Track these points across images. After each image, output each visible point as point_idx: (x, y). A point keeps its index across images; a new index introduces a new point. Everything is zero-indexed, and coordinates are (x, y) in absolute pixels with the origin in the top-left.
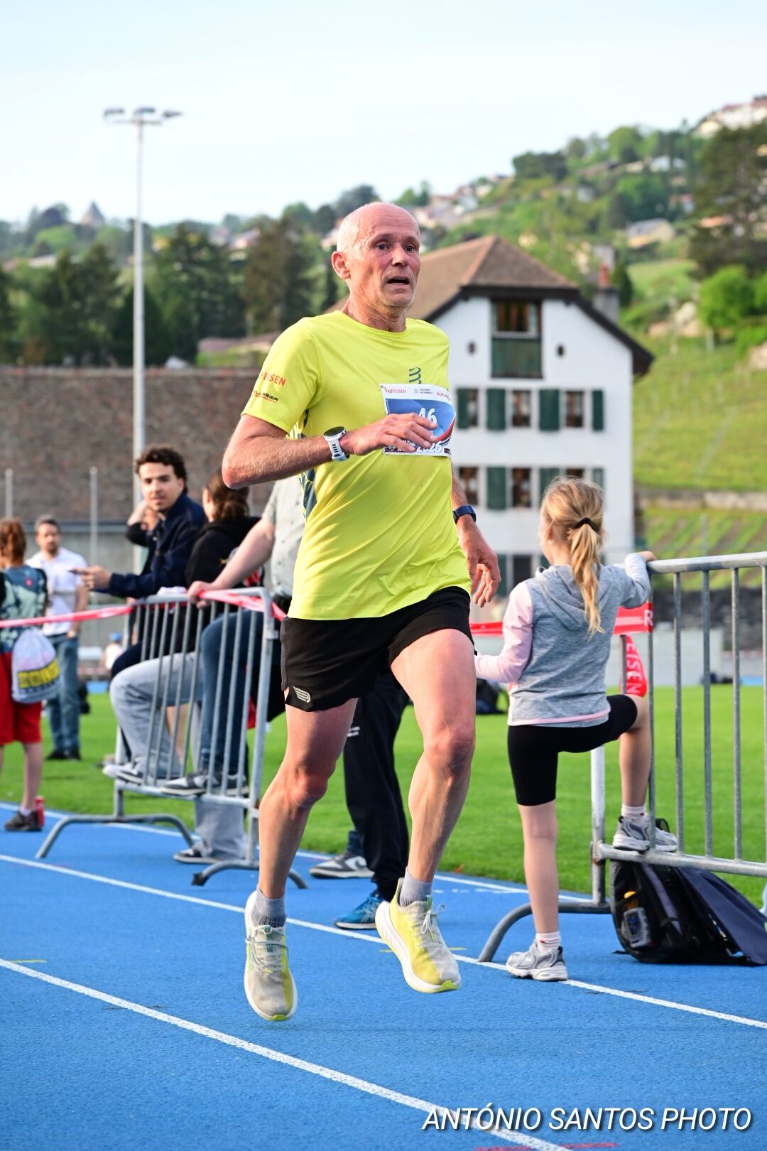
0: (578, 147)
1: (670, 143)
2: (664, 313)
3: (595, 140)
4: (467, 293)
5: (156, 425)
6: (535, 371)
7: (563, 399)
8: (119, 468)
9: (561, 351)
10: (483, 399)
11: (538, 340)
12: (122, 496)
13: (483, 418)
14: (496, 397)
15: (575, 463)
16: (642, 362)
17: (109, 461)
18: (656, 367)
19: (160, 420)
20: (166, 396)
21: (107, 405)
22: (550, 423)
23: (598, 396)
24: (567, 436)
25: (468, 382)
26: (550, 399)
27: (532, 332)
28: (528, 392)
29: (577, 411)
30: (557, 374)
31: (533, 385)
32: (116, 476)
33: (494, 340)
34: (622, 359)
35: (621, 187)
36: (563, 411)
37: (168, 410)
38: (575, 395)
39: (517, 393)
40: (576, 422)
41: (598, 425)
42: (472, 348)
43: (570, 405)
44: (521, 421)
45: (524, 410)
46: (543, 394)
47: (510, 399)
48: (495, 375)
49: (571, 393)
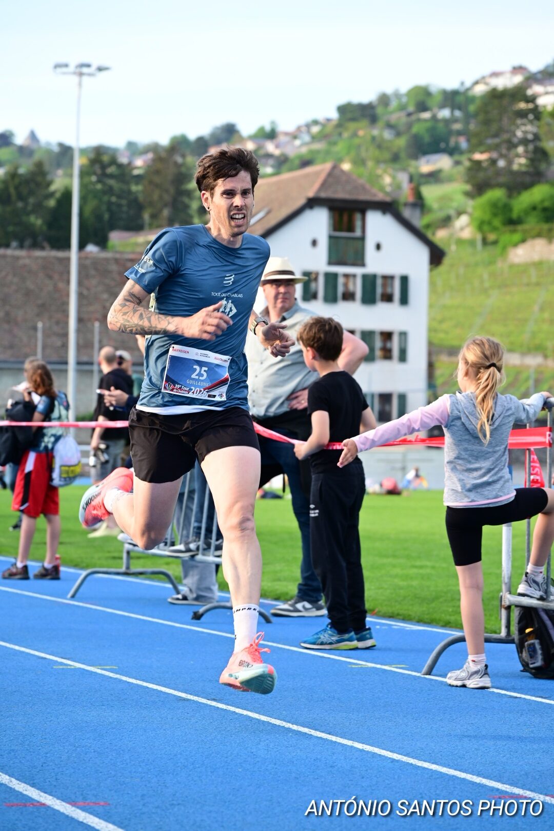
0: (384, 99)
1: (452, 98)
2: (446, 221)
3: (397, 95)
4: (312, 203)
5: (85, 292)
6: (359, 260)
7: (379, 282)
8: (57, 323)
9: (378, 247)
10: (321, 280)
11: (362, 239)
12: (59, 343)
13: (321, 293)
14: (331, 278)
15: (387, 327)
16: (437, 256)
17: (50, 318)
18: (446, 261)
19: (88, 289)
20: (93, 272)
21: (50, 277)
22: (369, 299)
23: (404, 280)
24: (382, 308)
25: (311, 267)
26: (369, 281)
27: (358, 233)
28: (354, 276)
29: (389, 290)
30: (375, 264)
31: (358, 271)
32: (56, 329)
33: (331, 237)
34: (422, 254)
35: (415, 129)
36: (379, 290)
37: (94, 282)
38: (388, 279)
39: (346, 276)
40: (388, 298)
41: (404, 300)
42: (314, 243)
43: (384, 286)
44: (349, 296)
45: (351, 287)
46: (365, 277)
47: (341, 280)
48: (330, 263)
49: (385, 278)
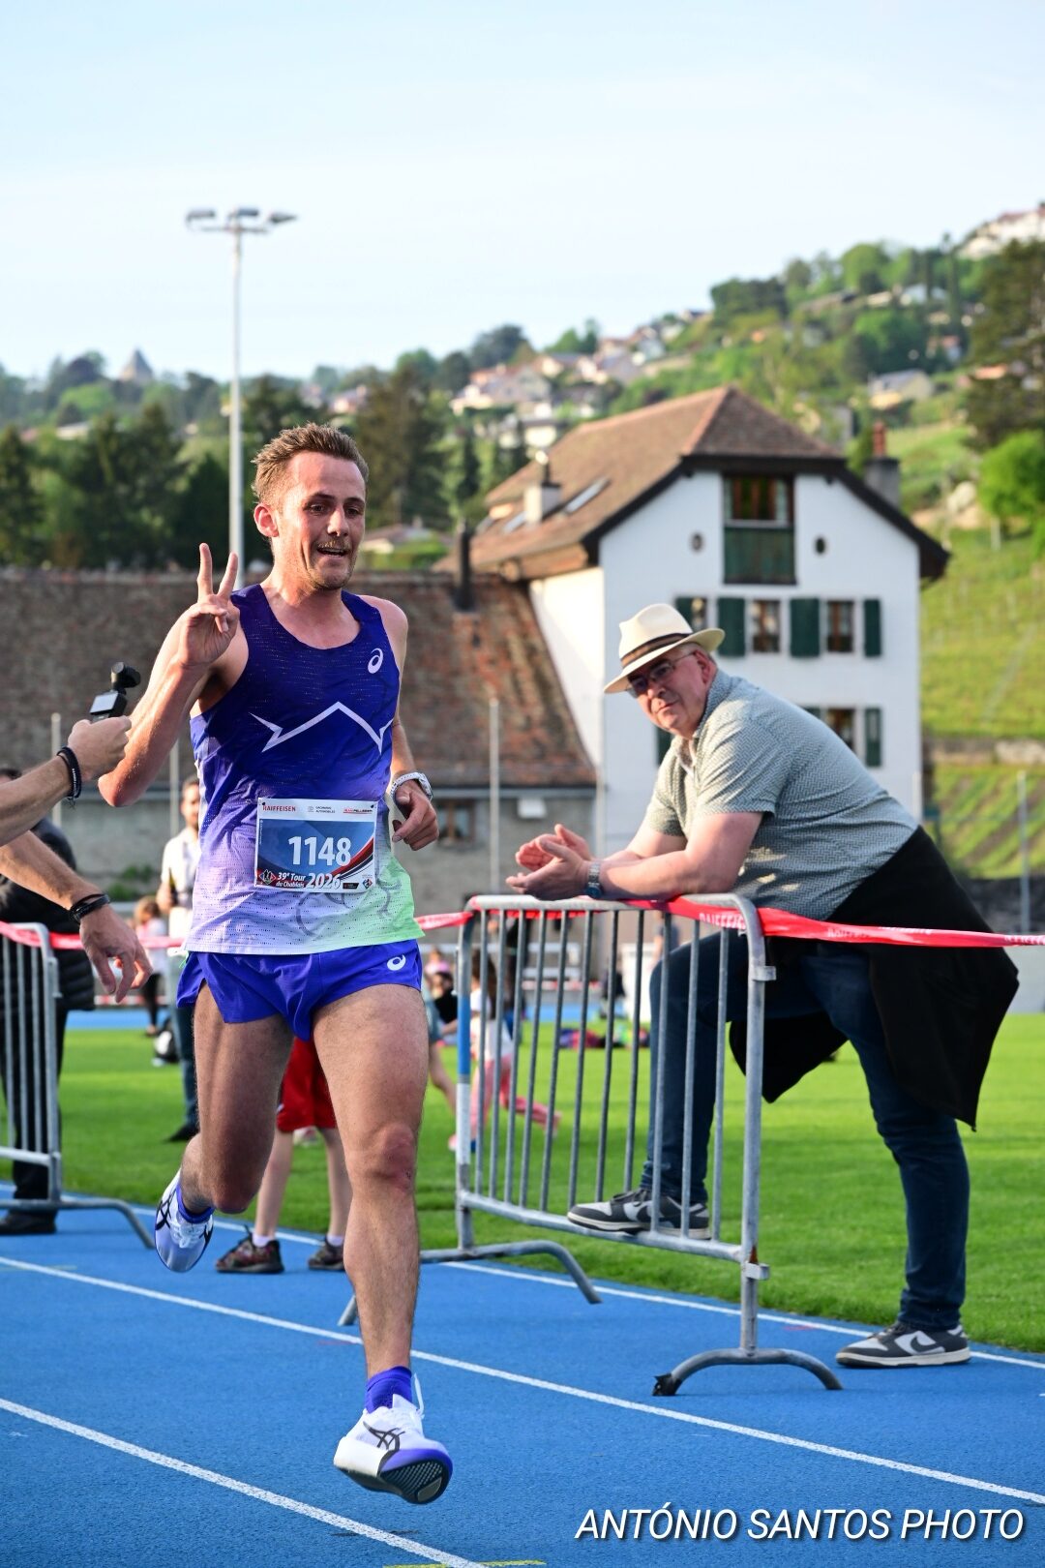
0: (799, 272)
1: (929, 266)
2: (932, 496)
3: (824, 263)
4: (690, 466)
6: (786, 575)
7: (824, 613)
9: (820, 546)
10: (712, 613)
11: (790, 531)
14: (731, 610)
15: (842, 701)
16: (933, 561)
22: (805, 646)
23: (873, 608)
24: (830, 663)
25: (692, 587)
26: (805, 612)
27: (781, 520)
28: (776, 603)
29: (843, 629)
30: (816, 579)
31: (783, 593)
33: (728, 530)
34: (906, 557)
35: (860, 326)
36: (824, 629)
38: (840, 607)
39: (761, 604)
40: (841, 644)
41: (874, 647)
42: (697, 542)
43: (834, 620)
44: (766, 643)
45: (770, 624)
46: (796, 605)
47: (752, 611)
48: (729, 580)
49: (835, 605)
